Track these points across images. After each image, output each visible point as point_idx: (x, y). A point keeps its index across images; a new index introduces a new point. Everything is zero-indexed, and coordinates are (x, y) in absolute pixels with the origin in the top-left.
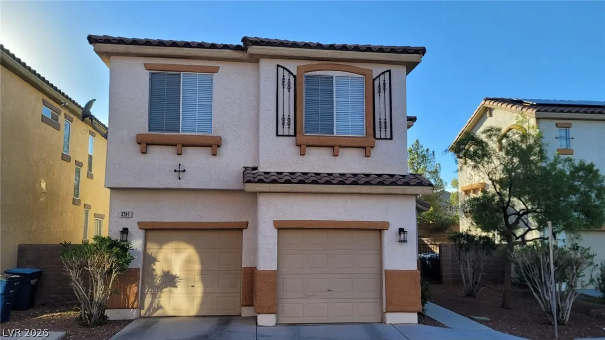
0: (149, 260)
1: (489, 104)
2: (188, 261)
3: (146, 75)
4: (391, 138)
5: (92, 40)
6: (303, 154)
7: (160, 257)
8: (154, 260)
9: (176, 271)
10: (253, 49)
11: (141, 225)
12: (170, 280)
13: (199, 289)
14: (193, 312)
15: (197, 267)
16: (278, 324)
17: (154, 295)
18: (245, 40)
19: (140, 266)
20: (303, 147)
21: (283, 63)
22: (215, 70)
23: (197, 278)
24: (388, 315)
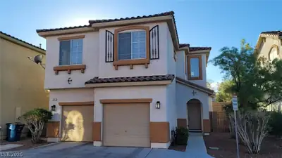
0: (64, 118)
1: (263, 35)
2: (79, 119)
3: (58, 43)
4: (158, 58)
5: (38, 31)
6: (117, 69)
7: (68, 117)
8: (66, 118)
9: (74, 122)
10: (94, 25)
11: (60, 104)
12: (72, 126)
13: (82, 130)
14: (81, 140)
15: (82, 121)
16: (103, 146)
17: (66, 133)
18: (90, 22)
19: (60, 120)
20: (117, 66)
21: (107, 29)
22: (84, 37)
23: (82, 125)
24: (152, 144)
